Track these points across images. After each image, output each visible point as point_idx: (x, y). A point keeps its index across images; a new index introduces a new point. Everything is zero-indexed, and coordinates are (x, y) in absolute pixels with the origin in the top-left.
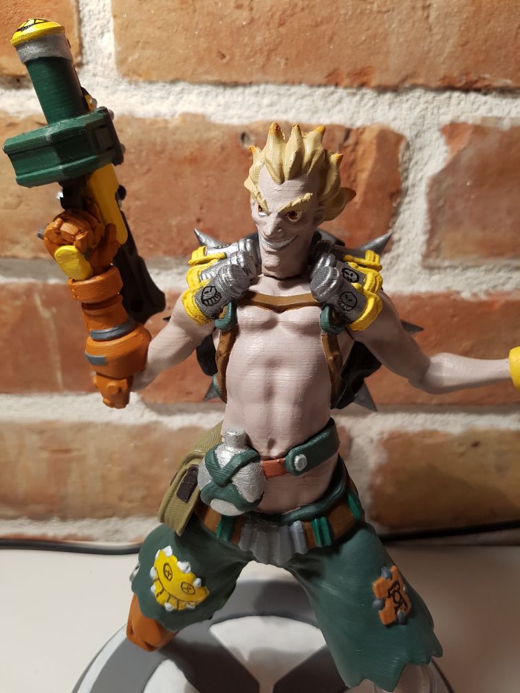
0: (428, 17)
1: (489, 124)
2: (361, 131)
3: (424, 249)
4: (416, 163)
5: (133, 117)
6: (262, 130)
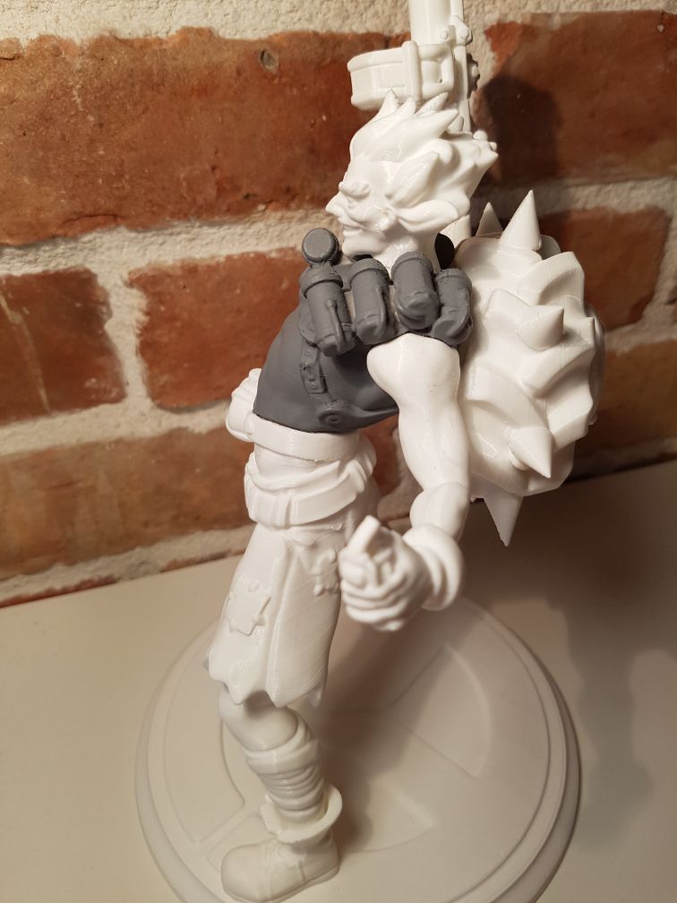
1: (539, 24)
5: (116, 38)
6: (285, 44)
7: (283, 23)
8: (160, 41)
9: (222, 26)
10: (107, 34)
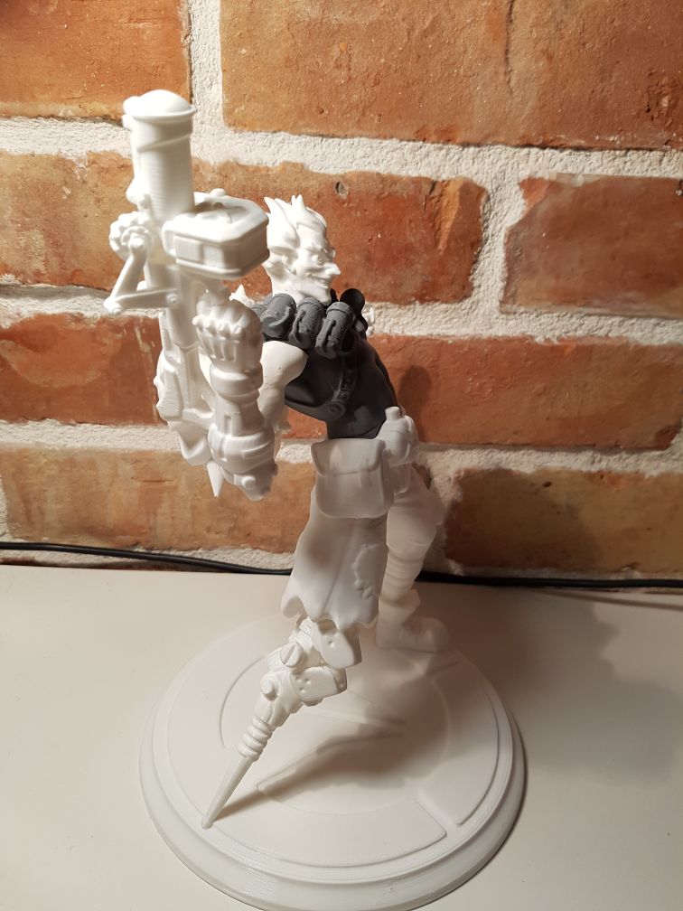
0: (509, 82)
1: (564, 181)
2: (446, 183)
3: (502, 294)
4: (496, 214)
5: (237, 164)
6: (355, 180)
7: (357, 165)
8: (268, 169)
9: (312, 163)
10: (232, 160)
